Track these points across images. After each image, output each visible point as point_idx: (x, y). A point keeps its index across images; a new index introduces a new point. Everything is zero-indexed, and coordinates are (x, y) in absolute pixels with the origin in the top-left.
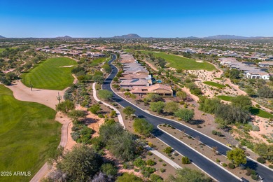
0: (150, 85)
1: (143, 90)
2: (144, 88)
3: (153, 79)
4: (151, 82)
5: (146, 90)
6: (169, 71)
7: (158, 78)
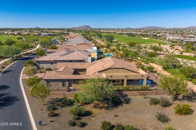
0: (93, 60)
1: (76, 72)
2: (79, 66)
3: (99, 53)
4: (95, 55)
5: (84, 70)
6: (119, 45)
7: (106, 52)
